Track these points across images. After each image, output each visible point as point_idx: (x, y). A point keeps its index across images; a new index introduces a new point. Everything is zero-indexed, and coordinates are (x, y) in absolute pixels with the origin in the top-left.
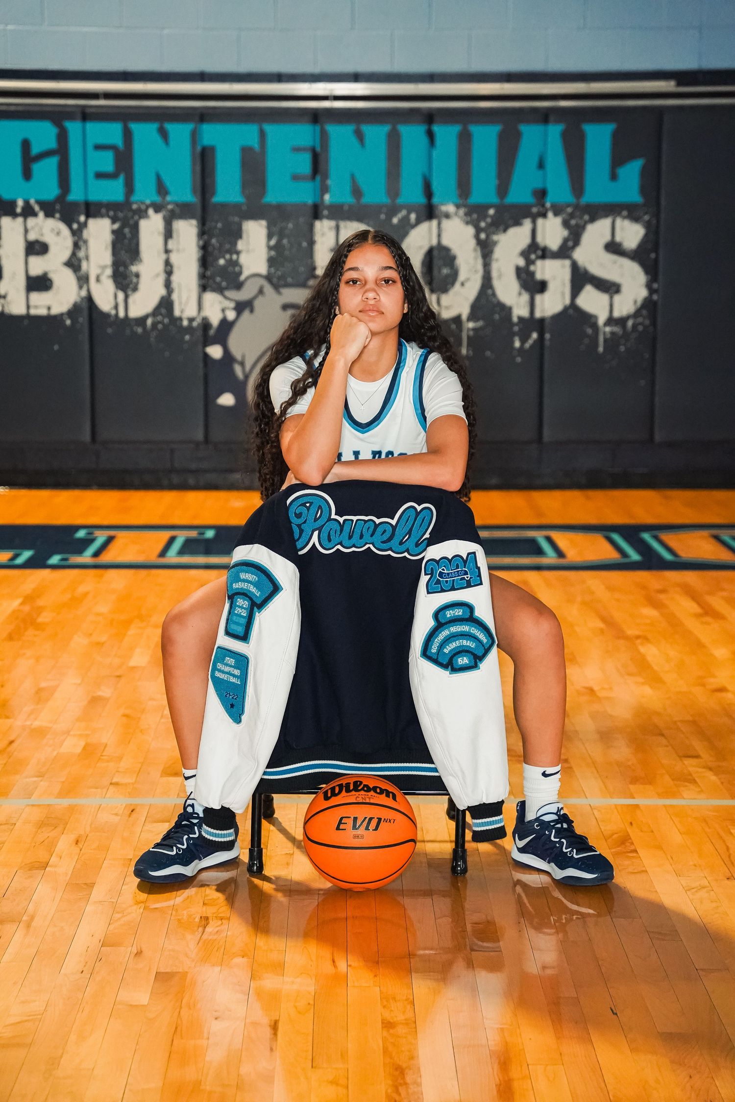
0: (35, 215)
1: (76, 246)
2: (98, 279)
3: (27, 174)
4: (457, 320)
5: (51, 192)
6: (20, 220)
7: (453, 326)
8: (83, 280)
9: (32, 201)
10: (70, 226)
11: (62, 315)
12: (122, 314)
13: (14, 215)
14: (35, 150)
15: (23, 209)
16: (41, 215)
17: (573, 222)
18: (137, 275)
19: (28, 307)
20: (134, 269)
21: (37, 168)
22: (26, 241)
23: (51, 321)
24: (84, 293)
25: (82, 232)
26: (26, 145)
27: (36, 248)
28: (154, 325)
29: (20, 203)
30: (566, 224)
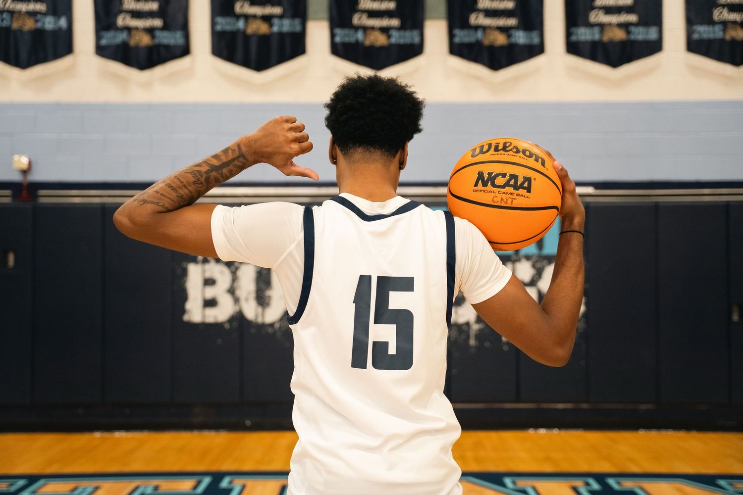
0: (209, 262)
1: (233, 281)
2: (247, 300)
4: (468, 324)
6: (200, 265)
7: (465, 328)
8: (237, 300)
10: (230, 269)
11: (224, 322)
12: (260, 320)
13: (197, 263)
15: (202, 259)
16: (213, 262)
17: (539, 265)
18: (269, 297)
19: (204, 316)
20: (268, 293)
22: (203, 278)
23: (216, 327)
24: (237, 309)
25: (237, 272)
27: (209, 282)
28: (280, 327)
30: (534, 266)
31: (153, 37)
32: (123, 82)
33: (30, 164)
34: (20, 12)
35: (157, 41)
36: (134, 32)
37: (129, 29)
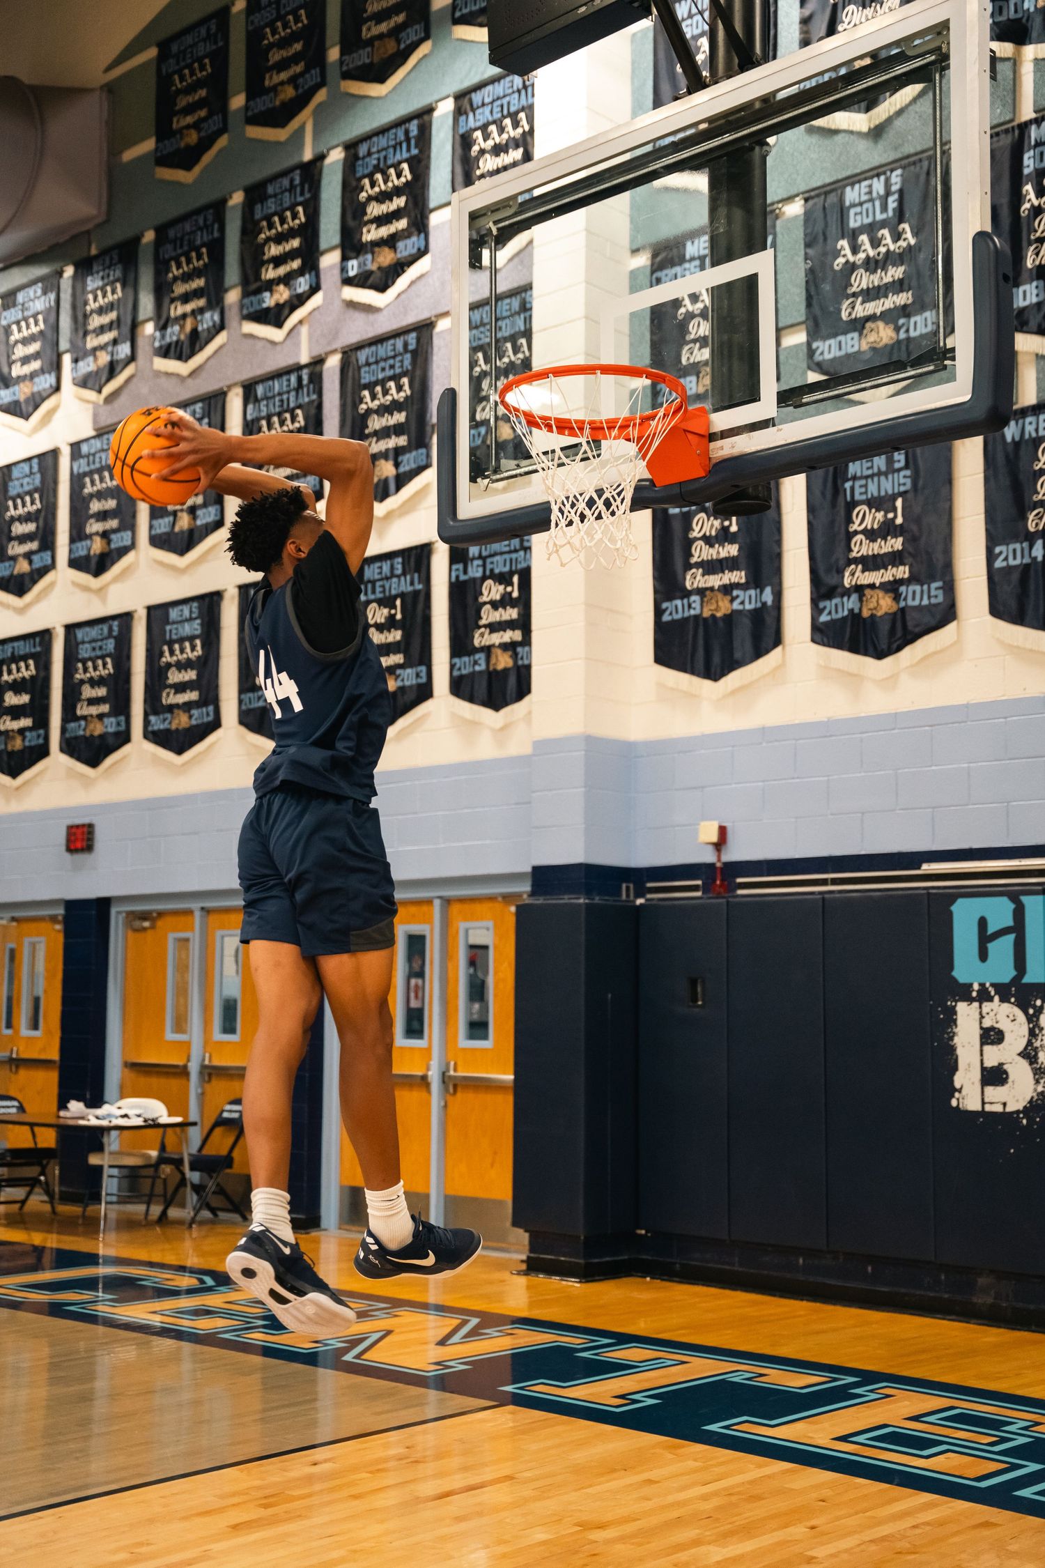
0: (991, 999)
1: (1032, 1034)
3: (983, 956)
5: (1006, 973)
6: (976, 1004)
9: (988, 985)
10: (1026, 1013)
11: (1018, 1112)
13: (970, 1000)
14: (991, 929)
15: (978, 991)
16: (997, 998)
19: (983, 1103)
21: (991, 946)
22: (981, 1028)
23: (1006, 1119)
25: (1038, 1019)
26: (983, 923)
27: (991, 1036)
29: (976, 987)
31: (897, 598)
32: (853, 680)
33: (723, 831)
34: (712, 589)
35: (902, 604)
36: (868, 592)
37: (859, 589)
